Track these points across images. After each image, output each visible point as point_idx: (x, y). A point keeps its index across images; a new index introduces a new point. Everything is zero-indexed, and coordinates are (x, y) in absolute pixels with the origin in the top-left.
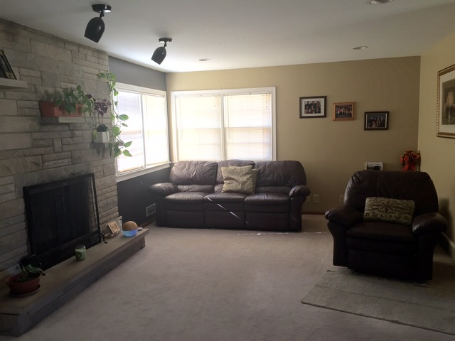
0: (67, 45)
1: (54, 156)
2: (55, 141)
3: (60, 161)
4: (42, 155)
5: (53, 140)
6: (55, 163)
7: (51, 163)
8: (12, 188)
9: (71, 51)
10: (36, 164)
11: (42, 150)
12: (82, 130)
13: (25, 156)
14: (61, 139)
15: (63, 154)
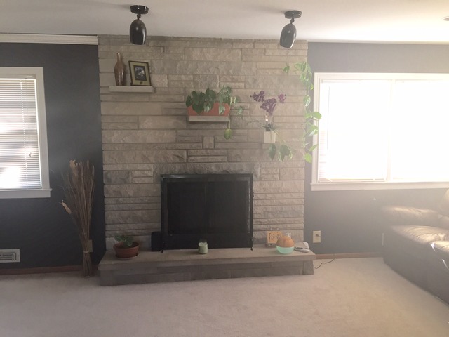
0: (234, 44)
1: (204, 152)
2: (205, 138)
3: (210, 157)
4: (187, 150)
5: (203, 137)
6: (204, 159)
7: (198, 158)
8: (150, 173)
9: (241, 49)
10: (178, 156)
11: (188, 146)
12: (248, 129)
13: (167, 149)
14: (214, 136)
15: (215, 151)
